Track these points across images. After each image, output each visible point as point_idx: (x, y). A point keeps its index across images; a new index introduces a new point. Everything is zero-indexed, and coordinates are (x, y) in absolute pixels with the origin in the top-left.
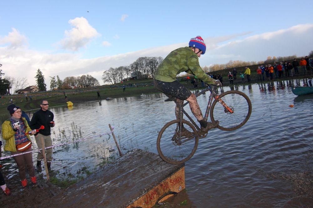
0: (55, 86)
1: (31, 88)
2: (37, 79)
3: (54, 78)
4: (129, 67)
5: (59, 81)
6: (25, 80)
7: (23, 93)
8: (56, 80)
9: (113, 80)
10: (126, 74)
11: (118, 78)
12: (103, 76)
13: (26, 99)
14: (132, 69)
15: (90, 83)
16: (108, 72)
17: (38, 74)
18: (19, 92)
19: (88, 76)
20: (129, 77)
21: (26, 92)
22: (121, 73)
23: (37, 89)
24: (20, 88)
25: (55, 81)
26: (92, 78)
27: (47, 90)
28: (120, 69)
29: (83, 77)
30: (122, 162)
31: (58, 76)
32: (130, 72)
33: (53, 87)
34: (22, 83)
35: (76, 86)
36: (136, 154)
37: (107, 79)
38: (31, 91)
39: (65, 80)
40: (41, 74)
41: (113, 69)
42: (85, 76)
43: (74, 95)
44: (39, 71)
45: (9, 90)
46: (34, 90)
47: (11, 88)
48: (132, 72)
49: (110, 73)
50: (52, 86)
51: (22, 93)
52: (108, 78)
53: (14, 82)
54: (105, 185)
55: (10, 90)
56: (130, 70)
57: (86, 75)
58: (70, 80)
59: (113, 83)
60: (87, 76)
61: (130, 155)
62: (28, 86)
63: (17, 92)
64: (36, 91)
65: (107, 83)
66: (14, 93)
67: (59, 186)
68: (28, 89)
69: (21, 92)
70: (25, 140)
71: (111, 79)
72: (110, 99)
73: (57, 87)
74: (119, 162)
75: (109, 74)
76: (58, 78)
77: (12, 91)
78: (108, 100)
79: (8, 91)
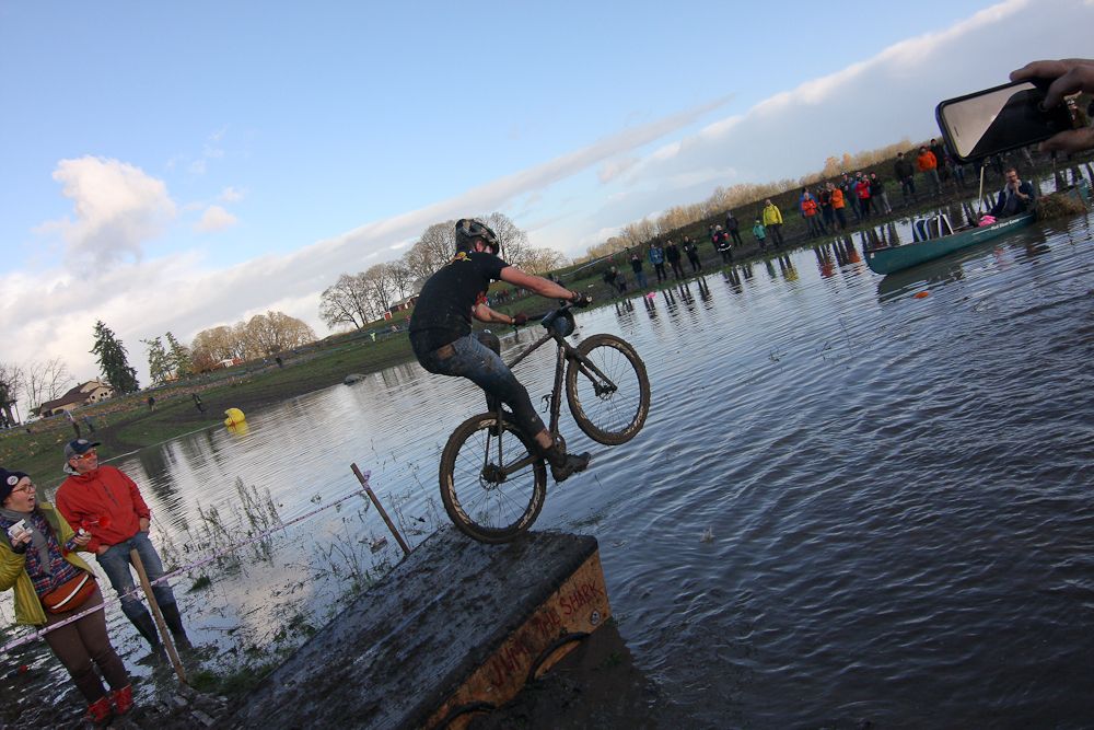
0: (167, 369)
1: (86, 390)
2: (99, 356)
3: (157, 344)
4: (401, 262)
5: (178, 349)
6: (57, 368)
7: (62, 411)
8: (167, 348)
9: (356, 316)
10: (398, 289)
11: (373, 305)
12: (321, 306)
13: (73, 432)
14: (413, 267)
15: (284, 339)
16: (335, 291)
17: (98, 340)
18: (46, 410)
19: (271, 314)
20: (407, 294)
21: (68, 408)
22: (380, 288)
23: (107, 390)
24: (45, 397)
25: (162, 353)
26: (288, 319)
27: (142, 387)
28: (374, 273)
29: (257, 323)
30: (407, 577)
31: (169, 334)
32: (409, 279)
33: (161, 372)
34: (49, 378)
35: (238, 355)
36: (447, 543)
37: (336, 314)
38: (88, 400)
39: (195, 342)
40: (110, 337)
41: (351, 279)
42: (261, 317)
43: (234, 386)
44: (100, 327)
45: (9, 412)
46: (97, 395)
47: (14, 401)
48: (414, 279)
49: (341, 292)
50: (157, 369)
51: (57, 412)
52: (340, 311)
53: (20, 380)
54: (361, 658)
55: (13, 409)
56: (406, 274)
57: (265, 313)
58: (214, 340)
59: (361, 324)
60: (267, 316)
61: (429, 551)
62: (73, 385)
63: (37, 412)
64: (105, 397)
65: (339, 329)
66: (30, 417)
67: (220, 695)
68: (76, 394)
69: (54, 411)
70: (69, 573)
71: (351, 312)
72: (357, 380)
73: (173, 372)
74: (399, 579)
75: (339, 296)
76: (171, 340)
77: (21, 413)
78: (350, 383)
79: (5, 415)
